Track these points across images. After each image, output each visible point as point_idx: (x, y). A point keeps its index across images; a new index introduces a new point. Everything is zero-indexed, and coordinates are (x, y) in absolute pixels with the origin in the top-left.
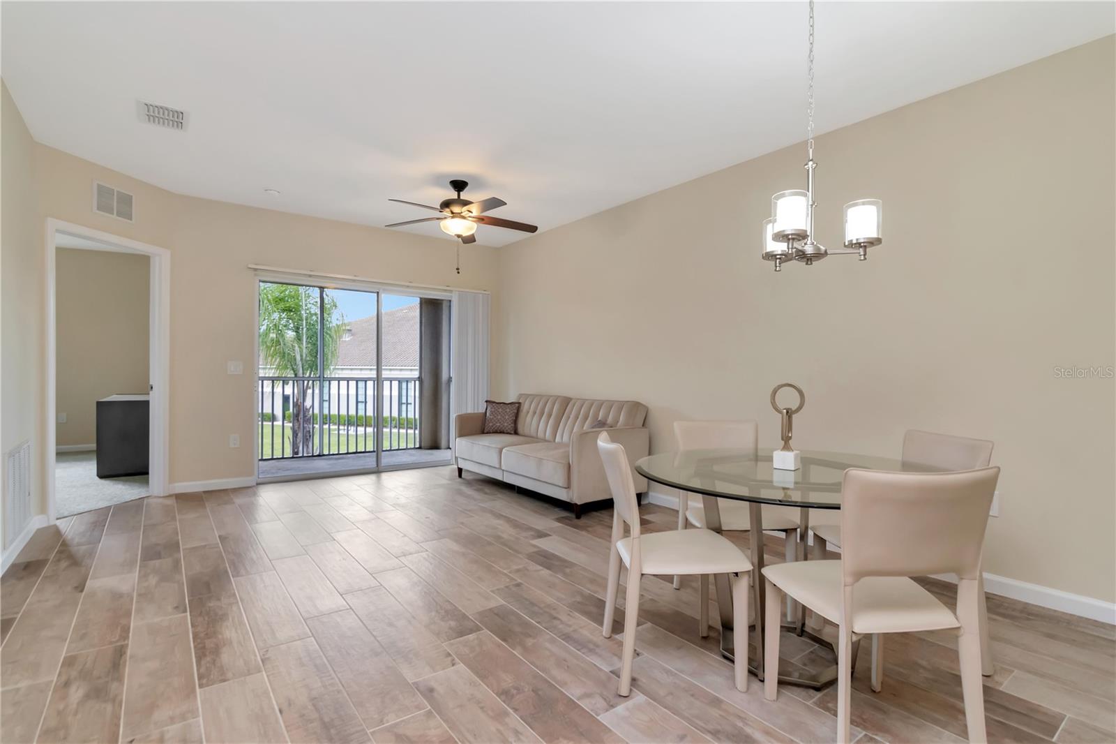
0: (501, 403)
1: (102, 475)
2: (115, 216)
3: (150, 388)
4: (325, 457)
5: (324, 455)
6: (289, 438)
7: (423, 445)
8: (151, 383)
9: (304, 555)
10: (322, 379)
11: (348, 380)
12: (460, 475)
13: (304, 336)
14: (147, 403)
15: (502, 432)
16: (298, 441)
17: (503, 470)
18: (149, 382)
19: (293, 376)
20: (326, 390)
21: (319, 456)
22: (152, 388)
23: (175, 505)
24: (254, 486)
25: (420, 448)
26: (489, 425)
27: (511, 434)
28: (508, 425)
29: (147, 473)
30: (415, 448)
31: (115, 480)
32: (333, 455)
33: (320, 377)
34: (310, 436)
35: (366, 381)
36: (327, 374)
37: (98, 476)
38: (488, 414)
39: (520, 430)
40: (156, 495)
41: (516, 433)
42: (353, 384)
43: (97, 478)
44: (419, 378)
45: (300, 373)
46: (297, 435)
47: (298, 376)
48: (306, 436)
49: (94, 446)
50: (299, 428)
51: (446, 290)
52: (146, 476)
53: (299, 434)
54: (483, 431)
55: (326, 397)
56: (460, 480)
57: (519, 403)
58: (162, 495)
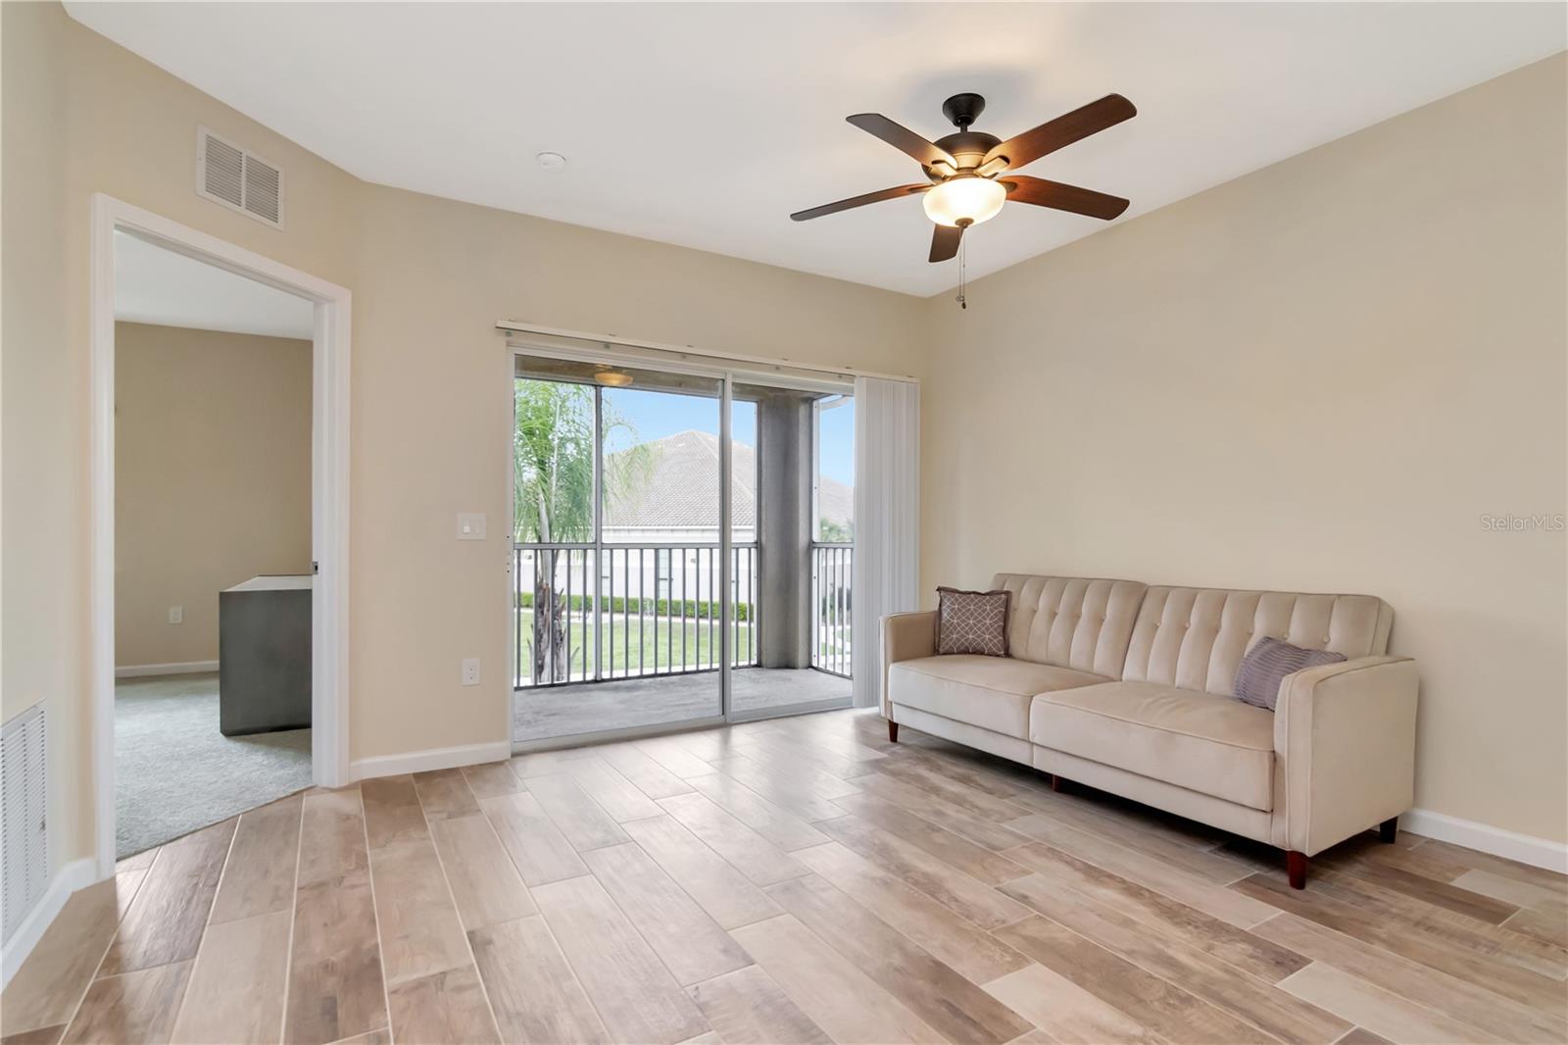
0: (970, 593)
1: (233, 730)
2: (242, 209)
3: (312, 568)
4: (606, 684)
5: (603, 681)
6: (529, 642)
7: (764, 662)
8: (314, 560)
9: (587, 874)
10: (598, 546)
11: (641, 547)
12: (894, 737)
13: (555, 475)
14: (306, 595)
15: (978, 652)
16: (543, 645)
17: (1033, 744)
18: (311, 558)
19: (536, 541)
20: (606, 562)
21: (595, 681)
22: (316, 568)
23: (363, 816)
24: (506, 760)
25: (759, 665)
26: (951, 639)
27: (998, 656)
28: (990, 639)
29: (308, 726)
30: (750, 666)
31: (254, 742)
32: (618, 679)
33: (596, 543)
34: (561, 640)
35: (670, 550)
36: (608, 538)
37: (222, 732)
38: (945, 615)
39: (1016, 647)
40: (325, 785)
41: (1008, 654)
42: (649, 554)
43: (221, 735)
44: (756, 543)
45: (546, 539)
46: (541, 637)
47: (543, 541)
48: (556, 639)
49: (214, 664)
50: (544, 625)
51: (840, 376)
52: (308, 730)
53: (545, 636)
54: (935, 651)
55: (606, 572)
56: (897, 748)
57: (1008, 593)
58: (336, 786)
